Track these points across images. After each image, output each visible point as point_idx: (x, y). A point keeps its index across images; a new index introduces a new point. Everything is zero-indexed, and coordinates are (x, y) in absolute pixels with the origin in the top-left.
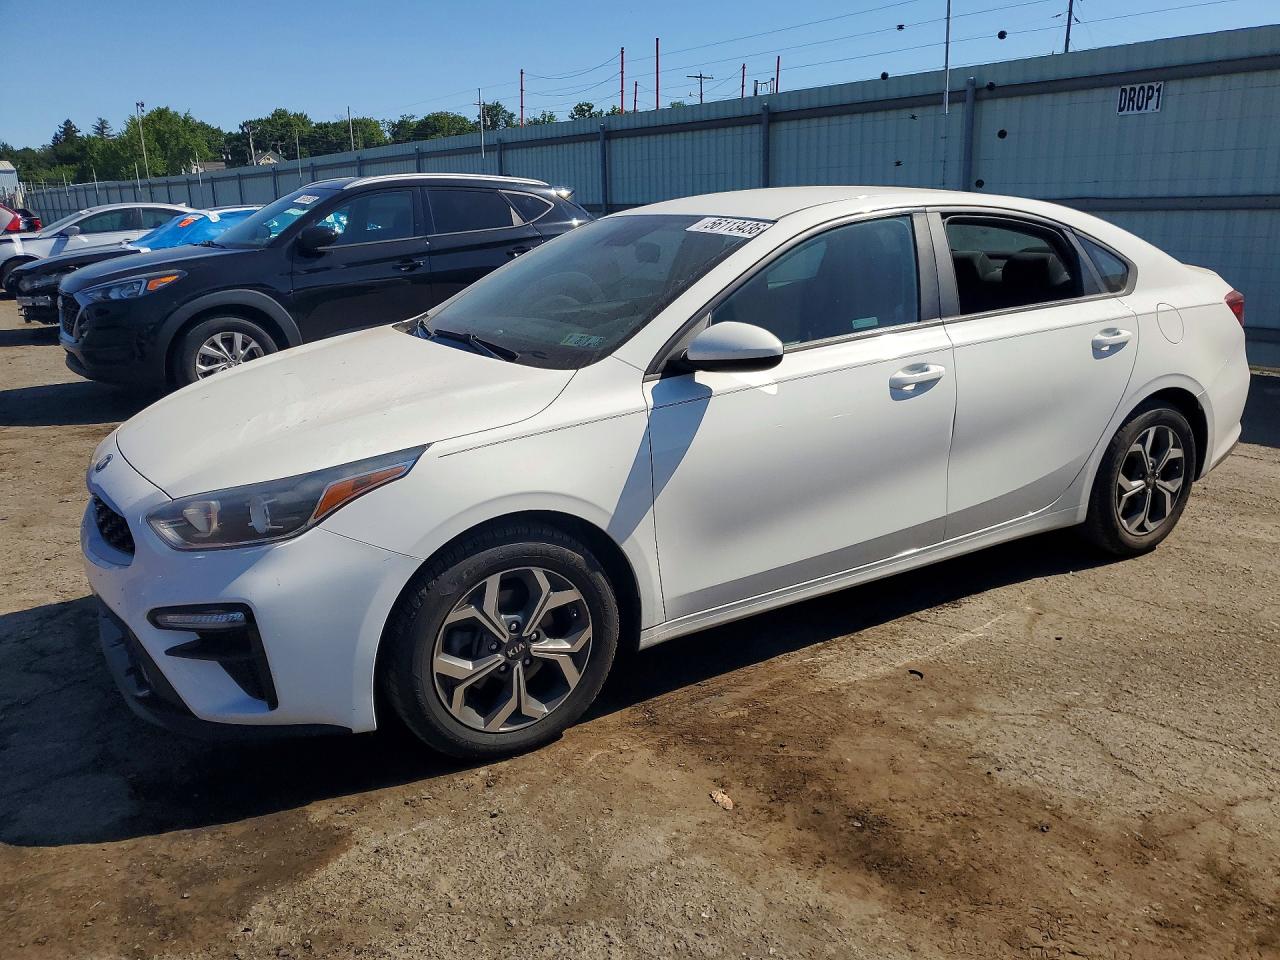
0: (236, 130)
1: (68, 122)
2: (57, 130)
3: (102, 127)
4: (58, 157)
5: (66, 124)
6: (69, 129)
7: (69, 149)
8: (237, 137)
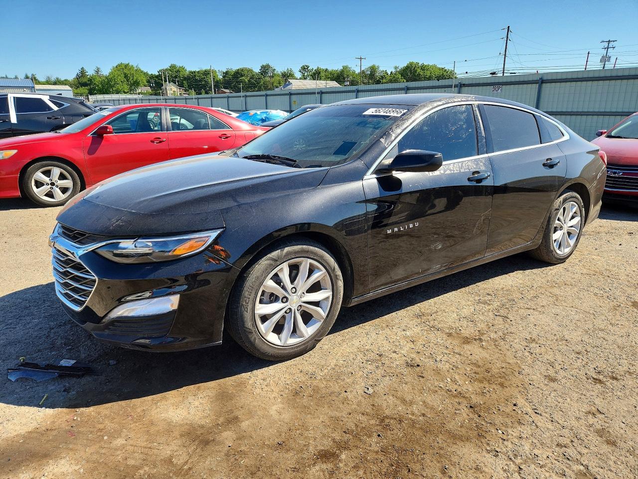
0: (157, 74)
1: (82, 68)
2: (78, 72)
3: (97, 71)
4: (80, 83)
5: (81, 69)
6: (83, 73)
7: (84, 80)
8: (157, 77)
